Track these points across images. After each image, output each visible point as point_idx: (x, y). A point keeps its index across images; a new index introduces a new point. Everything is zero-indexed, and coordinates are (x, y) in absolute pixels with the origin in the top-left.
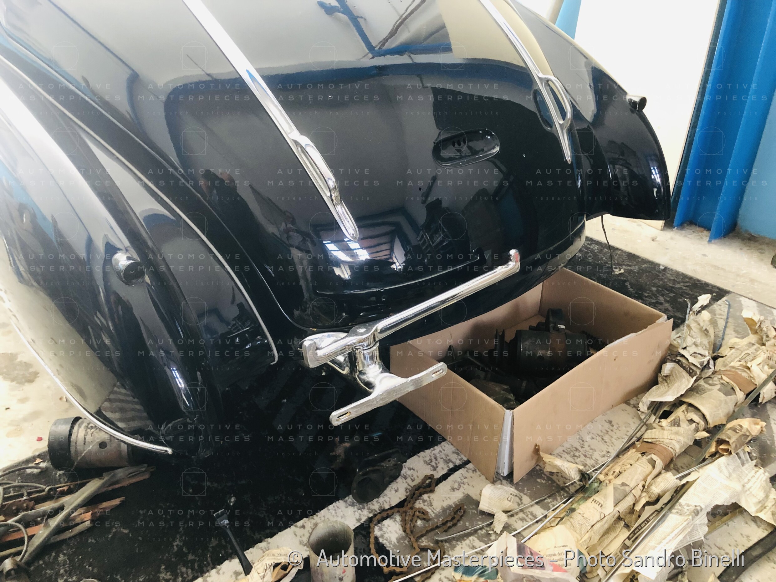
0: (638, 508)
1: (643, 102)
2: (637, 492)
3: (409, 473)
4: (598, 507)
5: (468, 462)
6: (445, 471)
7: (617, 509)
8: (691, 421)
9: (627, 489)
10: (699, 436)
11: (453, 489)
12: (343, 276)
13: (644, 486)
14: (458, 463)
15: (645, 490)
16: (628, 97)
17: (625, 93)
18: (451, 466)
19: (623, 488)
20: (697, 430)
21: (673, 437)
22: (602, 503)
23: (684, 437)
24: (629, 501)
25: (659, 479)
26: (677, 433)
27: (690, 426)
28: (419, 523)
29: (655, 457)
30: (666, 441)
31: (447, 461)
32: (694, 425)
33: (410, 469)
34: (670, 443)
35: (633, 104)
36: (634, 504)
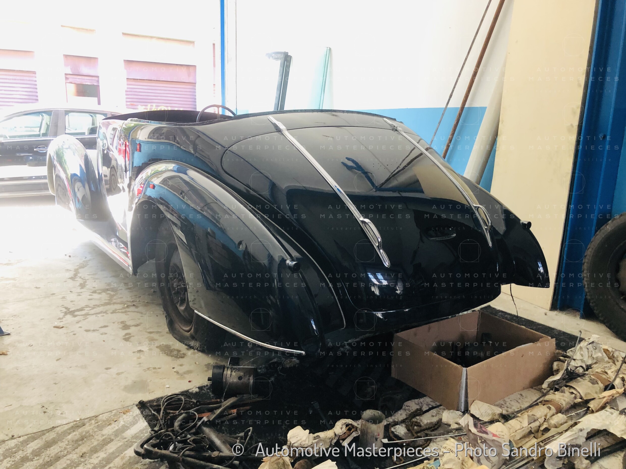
0: (542, 428)
1: (529, 224)
2: (542, 420)
3: (407, 408)
4: (519, 423)
5: (441, 405)
6: (427, 408)
7: (530, 426)
8: (572, 393)
9: (536, 418)
10: (577, 401)
11: (433, 416)
12: (375, 293)
13: (545, 419)
14: (434, 405)
15: (546, 421)
16: (521, 222)
17: (519, 220)
18: (430, 406)
19: (533, 416)
20: (575, 398)
21: (561, 398)
22: (521, 421)
23: (567, 398)
24: (537, 424)
25: (554, 417)
26: (563, 396)
27: (572, 395)
28: (415, 427)
29: (551, 406)
30: (557, 400)
31: (428, 405)
32: (574, 395)
33: (407, 406)
34: (559, 401)
35: (524, 225)
36: (539, 427)
